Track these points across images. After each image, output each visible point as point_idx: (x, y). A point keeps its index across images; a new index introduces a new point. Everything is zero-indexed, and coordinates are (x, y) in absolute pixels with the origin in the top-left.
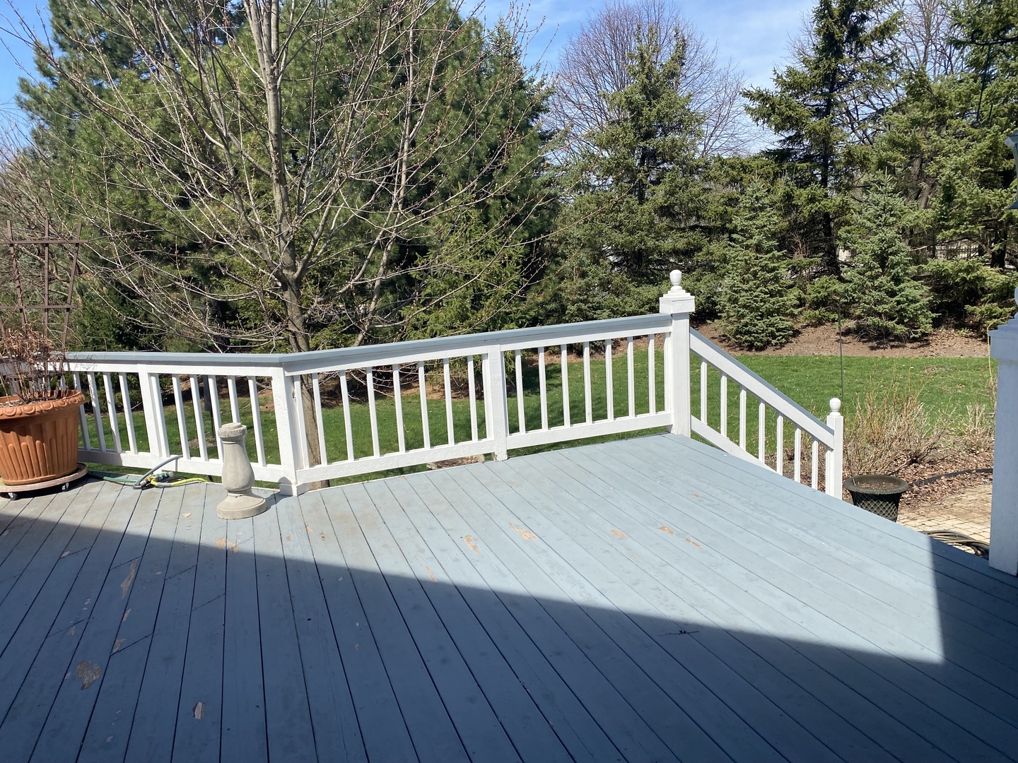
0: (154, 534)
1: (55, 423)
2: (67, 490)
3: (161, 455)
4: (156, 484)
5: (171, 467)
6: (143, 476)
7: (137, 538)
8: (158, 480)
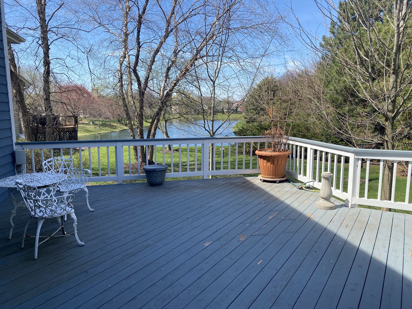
0: (292, 205)
1: (278, 160)
2: (278, 183)
3: (309, 179)
4: (304, 188)
5: (311, 184)
6: (301, 184)
7: (286, 204)
8: (306, 187)
